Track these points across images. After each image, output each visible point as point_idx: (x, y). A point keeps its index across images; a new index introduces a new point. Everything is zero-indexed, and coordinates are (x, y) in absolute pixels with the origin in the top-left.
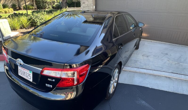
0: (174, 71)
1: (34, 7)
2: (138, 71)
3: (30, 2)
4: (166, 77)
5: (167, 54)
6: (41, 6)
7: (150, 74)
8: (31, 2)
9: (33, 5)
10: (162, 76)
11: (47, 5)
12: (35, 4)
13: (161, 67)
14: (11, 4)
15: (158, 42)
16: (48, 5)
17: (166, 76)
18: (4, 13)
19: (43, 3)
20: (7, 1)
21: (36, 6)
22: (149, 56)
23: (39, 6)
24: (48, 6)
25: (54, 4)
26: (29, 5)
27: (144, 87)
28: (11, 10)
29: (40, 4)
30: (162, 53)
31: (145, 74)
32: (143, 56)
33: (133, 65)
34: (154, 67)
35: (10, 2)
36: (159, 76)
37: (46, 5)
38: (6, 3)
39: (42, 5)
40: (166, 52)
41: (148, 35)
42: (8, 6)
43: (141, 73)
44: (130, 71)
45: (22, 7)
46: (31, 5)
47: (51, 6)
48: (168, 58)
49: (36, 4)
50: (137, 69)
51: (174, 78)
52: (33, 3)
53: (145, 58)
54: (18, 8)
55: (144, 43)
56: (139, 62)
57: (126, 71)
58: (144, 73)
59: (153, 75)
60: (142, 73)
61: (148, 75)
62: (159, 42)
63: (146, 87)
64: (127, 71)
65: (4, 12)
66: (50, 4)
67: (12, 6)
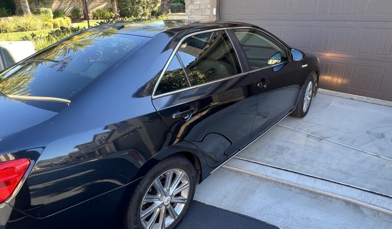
0: (379, 186)
1: (114, 14)
2: (274, 176)
3: (106, 3)
4: (348, 203)
5: (383, 136)
6: (128, 10)
7: (303, 189)
8: (110, 3)
9: (111, 10)
10: (337, 199)
11: (141, 8)
12: (116, 7)
13: (346, 173)
14: (71, 8)
15: (373, 100)
16: (143, 8)
17: (348, 199)
18: (53, 27)
19: (133, 5)
20: (63, 4)
21: (118, 10)
22: (327, 138)
23: (124, 10)
24: (142, 11)
25: (155, 6)
26: (104, 10)
27: (264, 223)
28: (67, 21)
29: (126, 6)
30: (368, 132)
31: (289, 188)
32: (308, 136)
33: (268, 159)
34: (324, 169)
35: (68, 4)
36: (328, 196)
37: (138, 8)
38: (62, 6)
39: (131, 9)
40: (381, 131)
41: (345, 81)
42: (64, 14)
43: (279, 183)
44: (251, 176)
45: (90, 15)
46: (109, 9)
47: (148, 10)
48: (381, 149)
49: (118, 7)
50: (272, 173)
51: (372, 210)
52: (113, 6)
53: (312, 142)
54: (82, 17)
55: (328, 103)
56: (290, 152)
57: (242, 173)
58: (289, 186)
59: (311, 192)
60: (284, 184)
61: (297, 190)
62: (375, 102)
63: (269, 225)
64: (246, 174)
65: (52, 25)
66: (147, 7)
67: (72, 13)
